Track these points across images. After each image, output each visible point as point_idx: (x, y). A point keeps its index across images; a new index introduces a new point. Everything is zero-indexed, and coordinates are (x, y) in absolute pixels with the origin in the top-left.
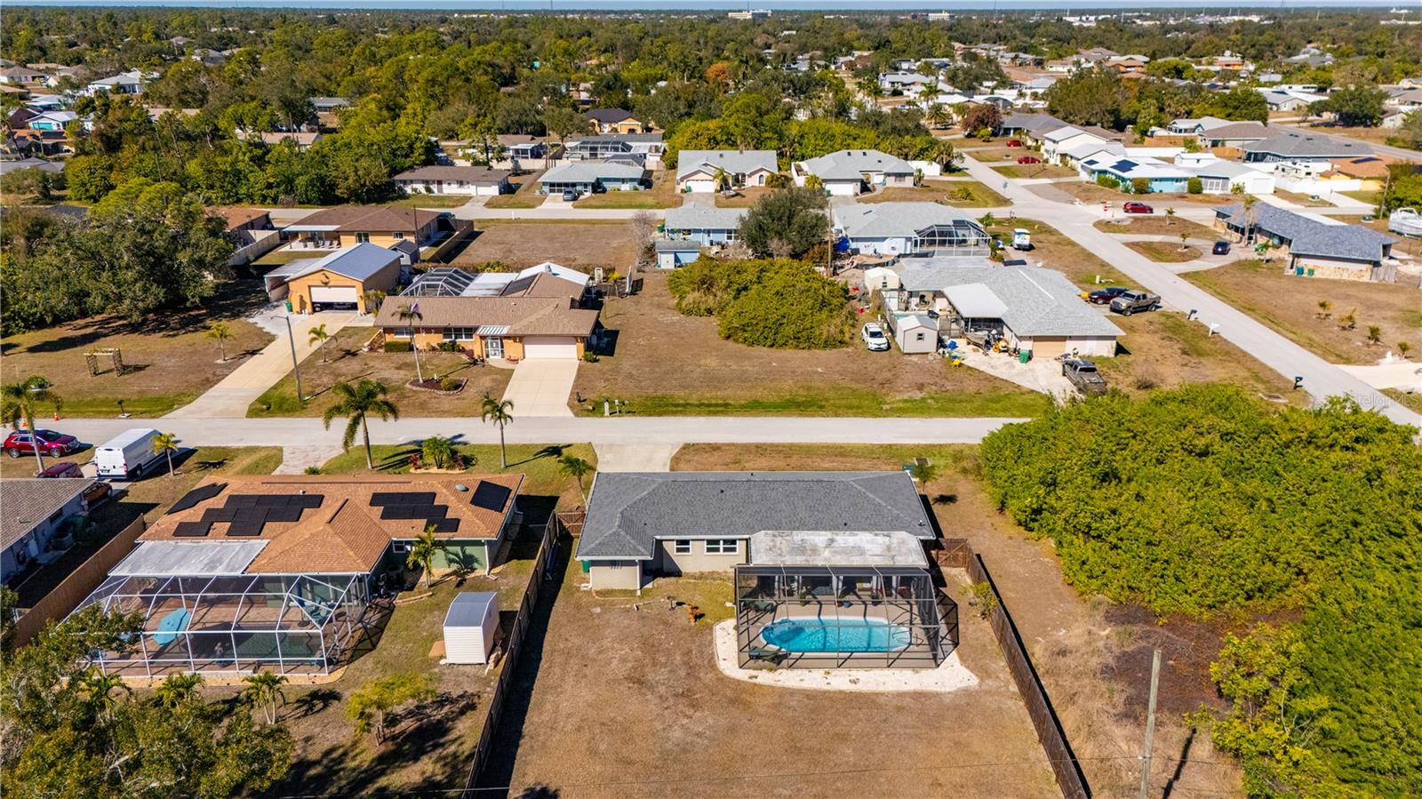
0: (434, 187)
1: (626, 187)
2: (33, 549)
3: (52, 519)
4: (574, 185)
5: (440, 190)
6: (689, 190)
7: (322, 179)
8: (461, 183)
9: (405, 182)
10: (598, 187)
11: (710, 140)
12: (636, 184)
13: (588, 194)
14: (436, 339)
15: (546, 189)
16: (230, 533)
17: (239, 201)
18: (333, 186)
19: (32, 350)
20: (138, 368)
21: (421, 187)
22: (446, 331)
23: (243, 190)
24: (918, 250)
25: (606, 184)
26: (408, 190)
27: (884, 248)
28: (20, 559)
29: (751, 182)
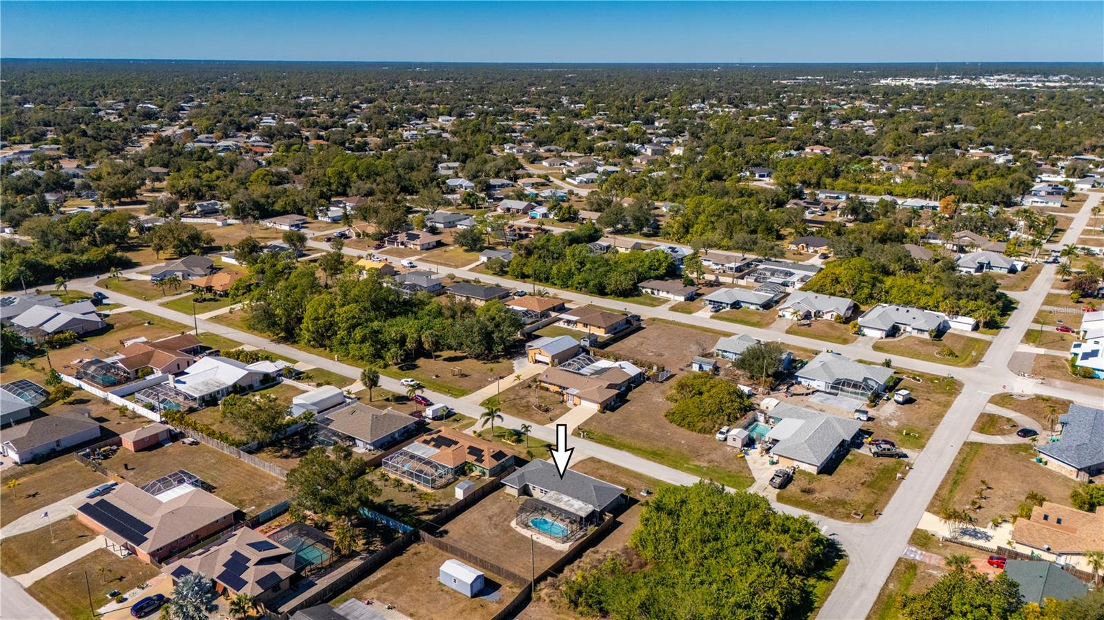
0: (656, 292)
1: (753, 307)
2: (397, 435)
3: (404, 428)
4: (722, 303)
5: (658, 294)
6: (784, 316)
7: (600, 284)
8: (668, 292)
9: (643, 288)
10: (736, 305)
11: (832, 280)
12: (758, 307)
13: (728, 309)
14: (557, 389)
15: (707, 302)
16: (434, 446)
17: (568, 287)
18: (605, 288)
19: (445, 360)
20: (466, 376)
21: (649, 291)
22: (560, 387)
23: (570, 283)
24: (828, 391)
25: (742, 304)
26: (644, 291)
27: (814, 385)
28: (392, 437)
29: (827, 317)
